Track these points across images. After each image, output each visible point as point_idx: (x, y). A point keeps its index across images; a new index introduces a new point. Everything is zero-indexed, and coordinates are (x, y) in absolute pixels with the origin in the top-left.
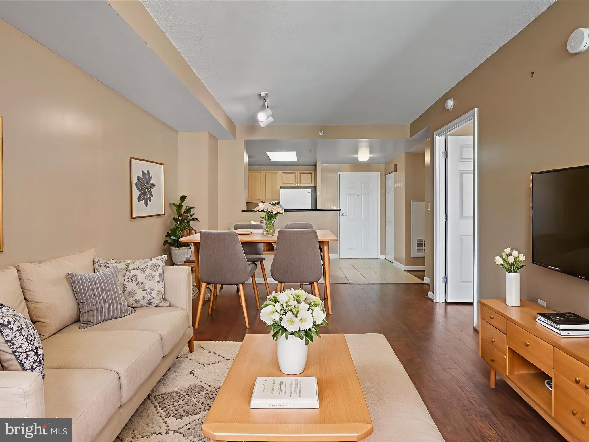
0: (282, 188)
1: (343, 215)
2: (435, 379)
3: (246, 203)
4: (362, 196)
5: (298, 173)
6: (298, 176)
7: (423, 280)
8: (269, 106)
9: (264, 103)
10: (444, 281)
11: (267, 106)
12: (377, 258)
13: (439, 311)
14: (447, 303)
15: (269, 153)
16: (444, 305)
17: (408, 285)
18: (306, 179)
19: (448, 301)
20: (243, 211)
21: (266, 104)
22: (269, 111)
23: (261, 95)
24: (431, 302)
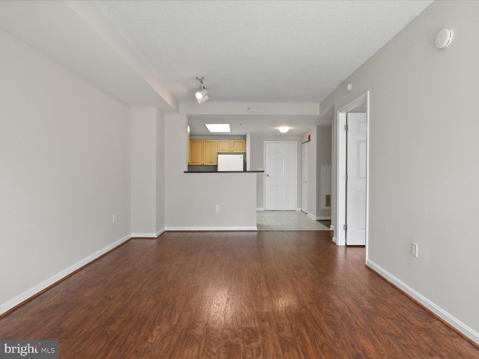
0: (218, 153)
1: (268, 175)
2: (331, 306)
3: (188, 166)
4: (284, 161)
5: (232, 142)
6: (232, 144)
7: (330, 228)
8: (205, 87)
9: (201, 85)
10: (345, 229)
11: (204, 87)
12: (295, 210)
13: (341, 253)
14: (347, 246)
15: (208, 126)
16: (344, 248)
17: (317, 232)
18: (238, 146)
19: (348, 244)
20: (185, 172)
21: (202, 85)
22: (205, 92)
23: (198, 78)
24: (334, 245)
